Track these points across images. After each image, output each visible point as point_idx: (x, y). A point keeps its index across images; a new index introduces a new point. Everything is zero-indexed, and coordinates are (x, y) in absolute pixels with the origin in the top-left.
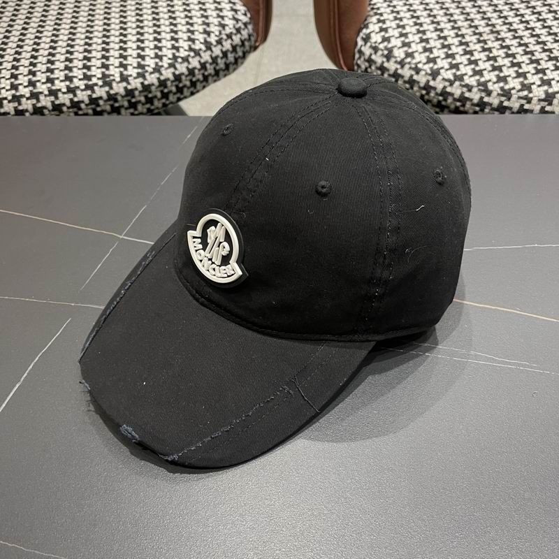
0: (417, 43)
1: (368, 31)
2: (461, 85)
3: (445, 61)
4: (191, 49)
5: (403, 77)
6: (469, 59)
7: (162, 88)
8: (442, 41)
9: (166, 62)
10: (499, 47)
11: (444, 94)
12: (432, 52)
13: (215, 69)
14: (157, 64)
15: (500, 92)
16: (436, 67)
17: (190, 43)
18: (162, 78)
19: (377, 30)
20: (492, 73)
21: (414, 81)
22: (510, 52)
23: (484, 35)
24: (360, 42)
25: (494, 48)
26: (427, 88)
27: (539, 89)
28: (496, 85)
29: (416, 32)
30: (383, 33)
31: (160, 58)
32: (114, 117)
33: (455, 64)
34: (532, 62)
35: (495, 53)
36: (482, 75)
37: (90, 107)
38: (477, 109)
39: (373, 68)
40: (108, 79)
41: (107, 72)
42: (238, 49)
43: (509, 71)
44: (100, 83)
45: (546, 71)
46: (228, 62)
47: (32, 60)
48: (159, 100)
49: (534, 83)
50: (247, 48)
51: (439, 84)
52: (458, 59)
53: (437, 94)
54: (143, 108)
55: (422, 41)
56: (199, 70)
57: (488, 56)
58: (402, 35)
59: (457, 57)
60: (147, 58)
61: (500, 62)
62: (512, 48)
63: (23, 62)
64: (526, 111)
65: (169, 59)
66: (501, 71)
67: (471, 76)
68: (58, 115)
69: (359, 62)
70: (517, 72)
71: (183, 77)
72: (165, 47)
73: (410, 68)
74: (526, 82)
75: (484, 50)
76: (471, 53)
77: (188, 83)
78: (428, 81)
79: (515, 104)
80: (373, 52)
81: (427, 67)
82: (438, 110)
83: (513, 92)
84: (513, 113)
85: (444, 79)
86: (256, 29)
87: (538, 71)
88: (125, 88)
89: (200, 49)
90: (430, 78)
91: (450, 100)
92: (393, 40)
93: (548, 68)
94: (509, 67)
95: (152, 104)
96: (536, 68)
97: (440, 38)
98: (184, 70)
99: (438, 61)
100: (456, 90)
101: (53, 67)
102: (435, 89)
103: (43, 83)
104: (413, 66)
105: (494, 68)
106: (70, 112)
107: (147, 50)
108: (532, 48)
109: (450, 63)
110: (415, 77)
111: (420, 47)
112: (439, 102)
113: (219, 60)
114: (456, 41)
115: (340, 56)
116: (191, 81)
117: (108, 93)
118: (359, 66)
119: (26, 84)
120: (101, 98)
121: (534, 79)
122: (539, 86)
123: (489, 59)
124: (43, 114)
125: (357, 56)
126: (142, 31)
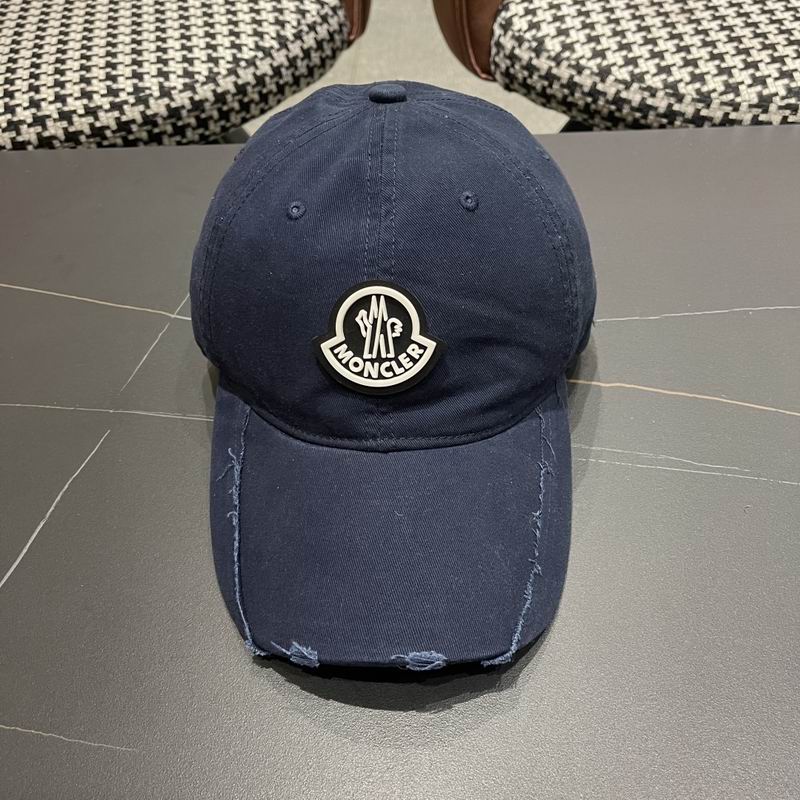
0: (578, 30)
1: (509, 14)
2: (640, 88)
3: (617, 54)
4: (258, 48)
5: (559, 79)
6: (651, 51)
7: (219, 105)
8: (612, 26)
9: (223, 67)
10: (692, 32)
11: (618, 101)
12: (599, 42)
13: (293, 75)
14: (210, 70)
15: (695, 96)
16: (605, 63)
17: (257, 39)
18: (219, 90)
19: (522, 12)
20: (684, 70)
21: (576, 84)
22: (708, 39)
23: (672, 16)
24: (498, 31)
25: (686, 33)
26: (594, 93)
27: (749, 90)
28: (690, 87)
29: (576, 14)
30: (529, 17)
31: (215, 61)
32: (154, 147)
33: (632, 58)
34: (739, 52)
35: (688, 40)
36: (669, 73)
37: (118, 134)
38: (665, 121)
39: (517, 67)
40: (142, 94)
41: (141, 85)
42: (326, 46)
43: (706, 67)
44: (132, 100)
45: (760, 65)
46: (311, 64)
47: (32, 70)
48: (216, 122)
49: (742, 83)
50: (338, 44)
51: (610, 88)
52: (637, 51)
53: (607, 102)
54: (194, 134)
55: (585, 26)
56: (272, 77)
57: (677, 45)
58: (556, 19)
59: (635, 48)
60: (196, 62)
61: (695, 53)
62: (712, 33)
63: (20, 73)
64: (733, 122)
65: (228, 62)
66: (696, 66)
67: (654, 75)
68: (74, 148)
69: (497, 59)
70: (718, 67)
71: (249, 89)
72: (222, 45)
73: (570, 66)
74: (731, 81)
75: (672, 37)
76: (654, 42)
77: (256, 97)
78: (595, 84)
79: (716, 113)
80: (516, 44)
81: (593, 64)
82: (609, 124)
83: (713, 95)
84: (714, 125)
85: (616, 80)
86: (349, 16)
87: (748, 66)
88: (168, 106)
89: (272, 48)
90: (597, 79)
91: (626, 110)
92: (544, 26)
93: (761, 61)
94: (707, 61)
95: (207, 128)
96: (744, 61)
97: (610, 21)
98: (250, 79)
99: (609, 54)
100: (634, 96)
101: (63, 79)
102: (604, 94)
103: (51, 103)
104: (573, 63)
105: (687, 63)
106: (91, 143)
107: (196, 50)
108: (738, 32)
109: (625, 57)
110: (577, 79)
111: (582, 36)
112: (611, 113)
113: (299, 63)
114: (632, 25)
115: (470, 51)
116: (260, 93)
117: (143, 113)
118: (497, 65)
119: (26, 104)
120: (133, 121)
121: (742, 76)
122: (750, 86)
123: (679, 49)
124: (52, 147)
125: (494, 50)
126: (187, 23)
